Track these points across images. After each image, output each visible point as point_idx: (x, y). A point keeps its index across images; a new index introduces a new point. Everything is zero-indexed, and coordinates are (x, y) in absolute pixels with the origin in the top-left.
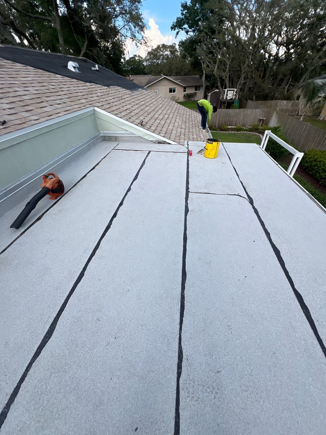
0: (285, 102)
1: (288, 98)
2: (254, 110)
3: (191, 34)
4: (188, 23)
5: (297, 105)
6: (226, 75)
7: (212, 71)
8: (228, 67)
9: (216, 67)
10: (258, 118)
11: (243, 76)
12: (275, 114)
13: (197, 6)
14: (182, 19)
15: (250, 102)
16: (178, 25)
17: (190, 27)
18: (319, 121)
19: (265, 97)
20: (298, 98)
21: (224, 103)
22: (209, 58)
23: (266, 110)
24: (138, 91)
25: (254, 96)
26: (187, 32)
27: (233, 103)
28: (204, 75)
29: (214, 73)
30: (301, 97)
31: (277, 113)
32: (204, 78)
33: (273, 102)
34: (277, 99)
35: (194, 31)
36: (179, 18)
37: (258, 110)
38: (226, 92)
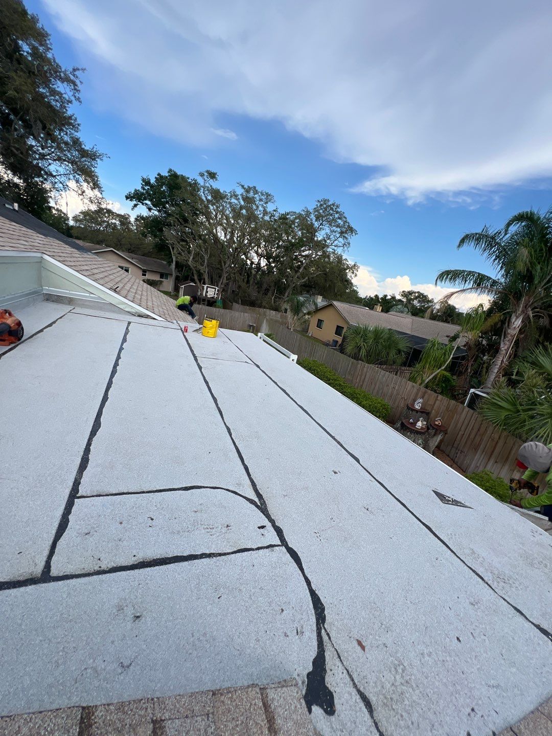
0: (274, 312)
1: (276, 309)
2: (242, 313)
3: (156, 213)
4: (151, 200)
5: (286, 318)
6: (204, 269)
7: (186, 261)
8: (206, 261)
9: (191, 258)
10: (247, 323)
11: (225, 275)
12: (265, 321)
13: (164, 188)
14: (143, 194)
15: (235, 305)
16: (137, 197)
17: (154, 206)
18: (308, 337)
19: (252, 304)
20: (286, 311)
21: (204, 300)
22: (182, 245)
23: (255, 316)
24: (88, 254)
25: (240, 300)
26: (150, 209)
27: (215, 302)
28: (174, 263)
29: (190, 263)
30: (288, 310)
31: (267, 321)
32: (173, 266)
33: (262, 310)
34: (265, 307)
35: (159, 211)
36: (138, 190)
37: (246, 314)
38: (205, 288)
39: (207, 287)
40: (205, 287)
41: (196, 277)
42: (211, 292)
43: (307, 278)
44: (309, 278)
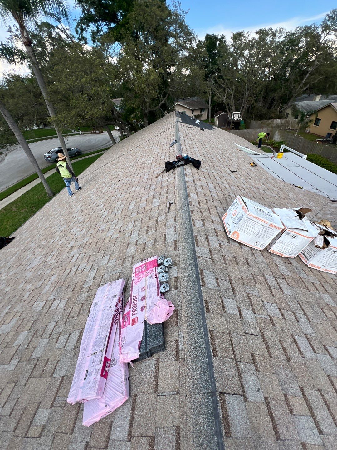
0: (279, 120)
1: (281, 118)
5: (289, 121)
6: (232, 102)
7: (222, 100)
8: (233, 96)
9: (225, 97)
18: (306, 133)
20: (287, 115)
21: (233, 123)
25: (254, 116)
27: (239, 123)
28: (210, 101)
29: (224, 101)
32: (210, 103)
33: (270, 121)
38: (233, 115)
39: (234, 113)
40: (233, 113)
41: (227, 109)
42: (236, 116)
43: (308, 85)
44: (310, 85)
